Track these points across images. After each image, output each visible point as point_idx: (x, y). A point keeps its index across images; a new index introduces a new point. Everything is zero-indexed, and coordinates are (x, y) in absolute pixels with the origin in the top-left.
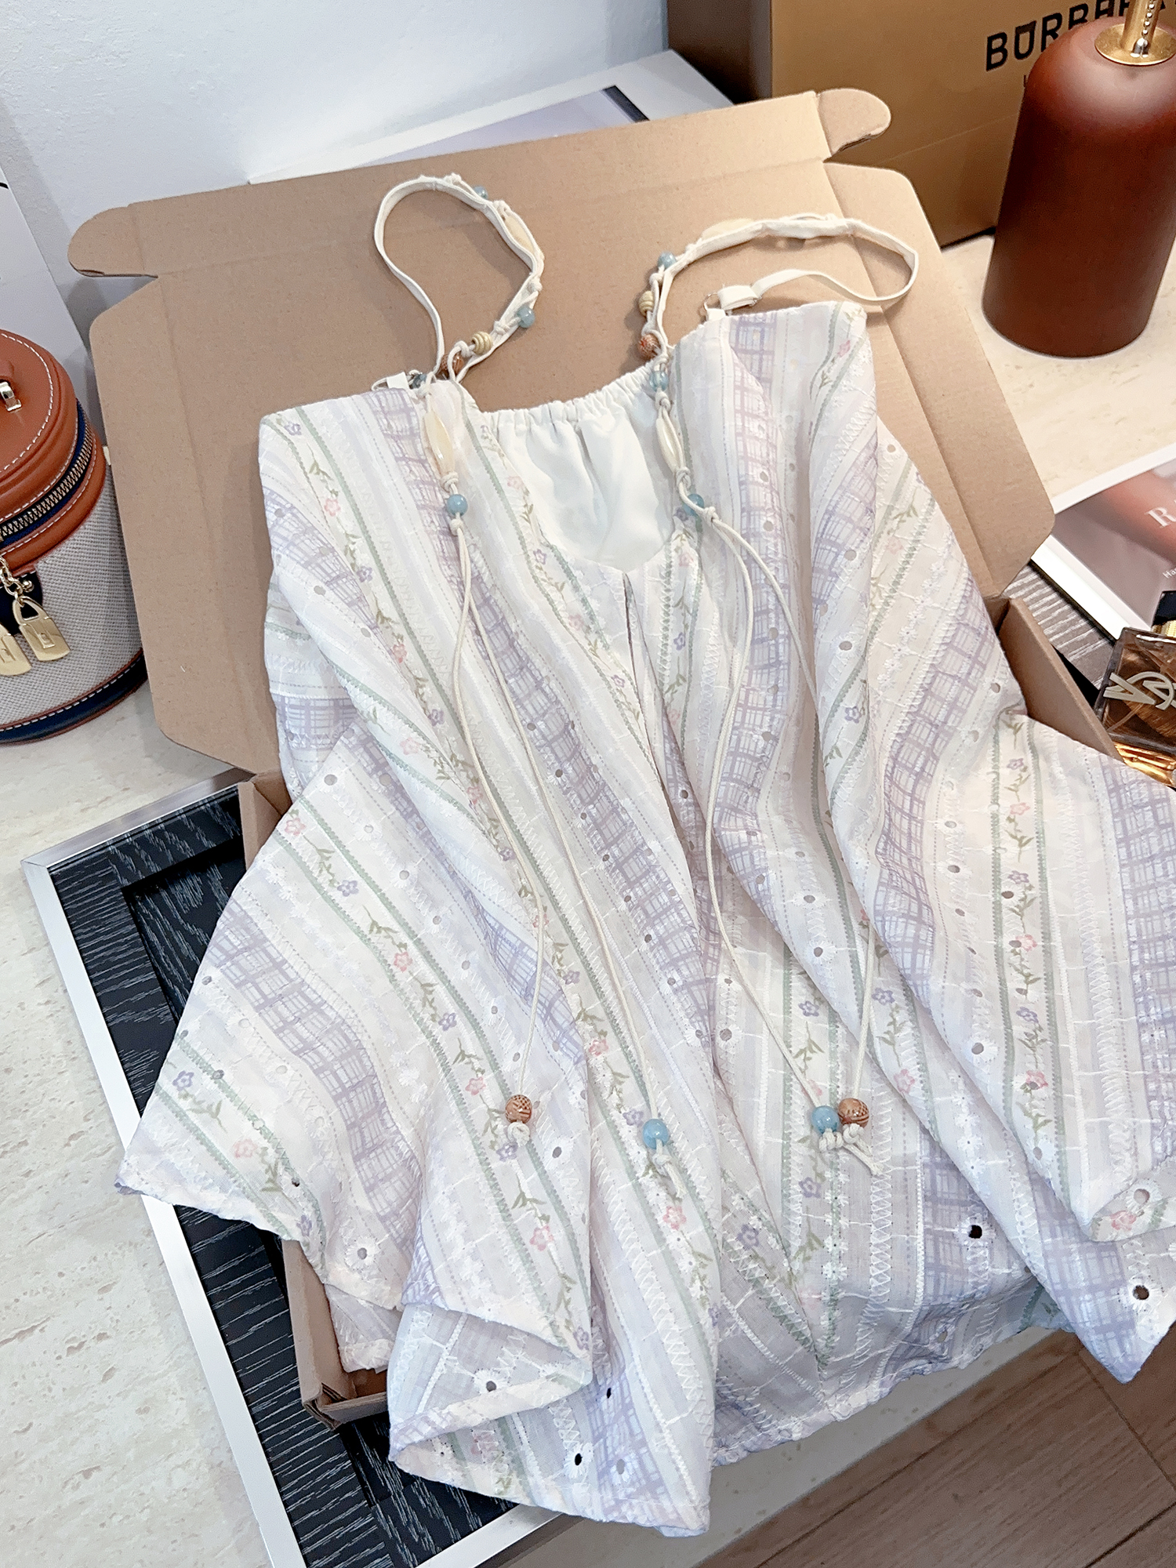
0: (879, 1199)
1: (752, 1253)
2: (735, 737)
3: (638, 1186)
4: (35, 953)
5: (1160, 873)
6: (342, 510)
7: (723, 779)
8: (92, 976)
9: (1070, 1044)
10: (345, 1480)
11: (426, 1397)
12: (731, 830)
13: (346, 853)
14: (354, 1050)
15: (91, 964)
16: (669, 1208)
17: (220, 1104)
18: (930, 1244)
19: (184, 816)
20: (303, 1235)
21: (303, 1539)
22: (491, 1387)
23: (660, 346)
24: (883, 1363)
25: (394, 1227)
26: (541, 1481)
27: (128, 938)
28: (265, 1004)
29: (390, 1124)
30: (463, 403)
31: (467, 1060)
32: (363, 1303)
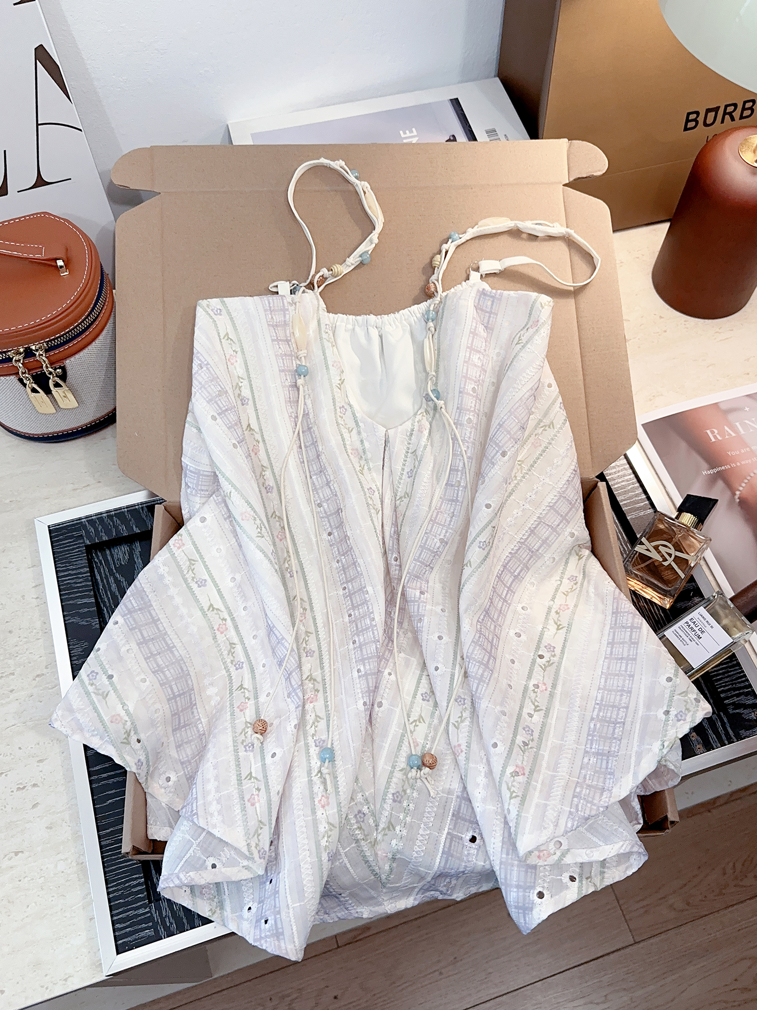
0: (430, 810)
1: (359, 826)
2: (425, 538)
3: (310, 782)
4: (35, 568)
5: (623, 669)
6: (238, 362)
7: (415, 560)
8: (62, 593)
9: (545, 753)
10: (139, 888)
11: (180, 865)
12: (412, 589)
13: (204, 563)
14: (184, 675)
15: (63, 585)
16: (323, 796)
17: (108, 692)
18: (448, 840)
19: (126, 510)
20: (137, 769)
21: (114, 912)
22: (214, 866)
23: (437, 292)
24: (417, 890)
25: (187, 769)
26: (230, 916)
27: (84, 575)
28: (143, 642)
29: (196, 714)
30: (318, 307)
31: (243, 690)
32: (163, 804)
